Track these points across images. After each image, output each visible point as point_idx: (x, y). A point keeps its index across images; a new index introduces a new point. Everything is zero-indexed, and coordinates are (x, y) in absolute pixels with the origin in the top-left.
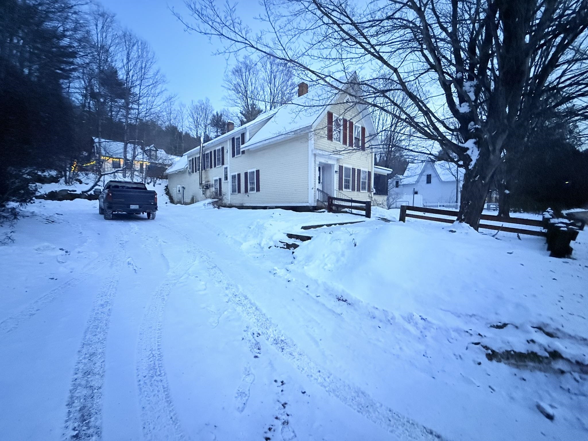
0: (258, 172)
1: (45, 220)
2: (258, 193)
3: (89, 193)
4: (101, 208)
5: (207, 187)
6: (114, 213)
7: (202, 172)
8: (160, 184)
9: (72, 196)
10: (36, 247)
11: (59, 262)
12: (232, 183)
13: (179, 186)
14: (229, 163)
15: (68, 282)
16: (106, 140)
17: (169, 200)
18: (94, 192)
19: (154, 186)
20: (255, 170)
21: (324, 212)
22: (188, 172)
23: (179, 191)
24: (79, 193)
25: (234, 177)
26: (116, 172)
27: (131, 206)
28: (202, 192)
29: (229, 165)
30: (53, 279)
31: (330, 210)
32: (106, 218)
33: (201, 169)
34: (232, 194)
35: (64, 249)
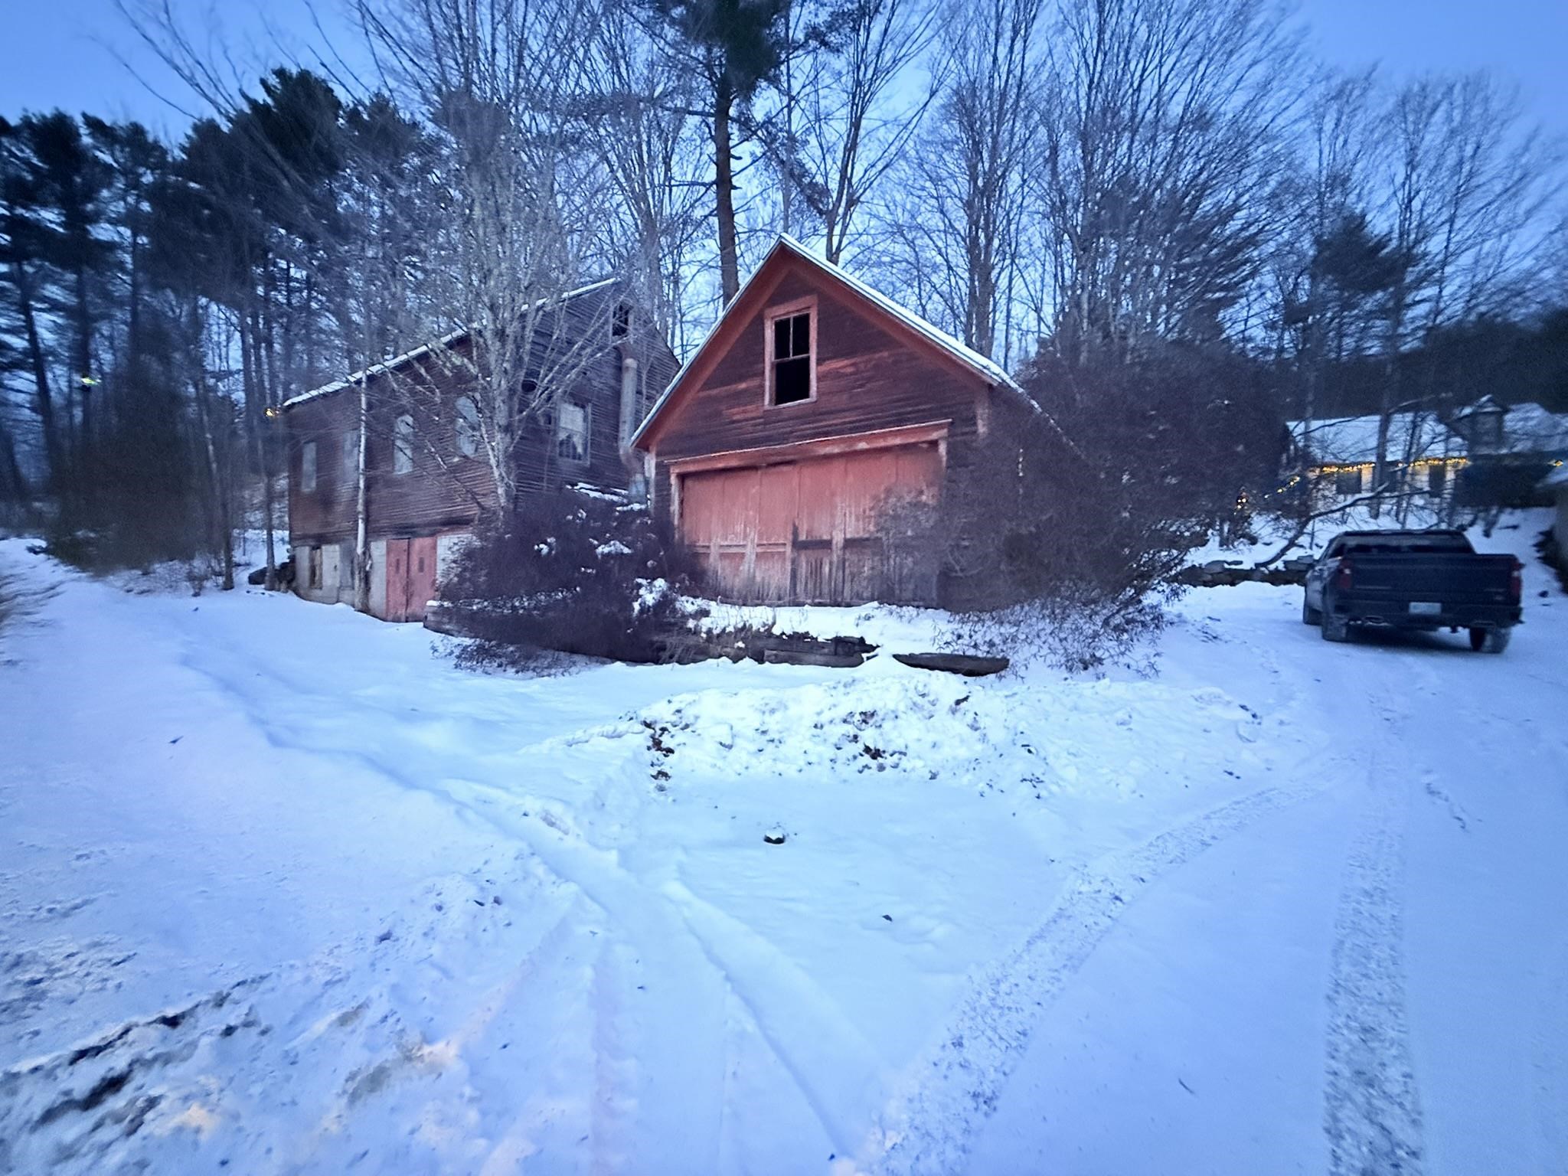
1: (1201, 634)
3: (1272, 567)
4: (1308, 608)
6: (1352, 623)
8: (1515, 527)
9: (1233, 576)
10: (1197, 692)
11: (1241, 737)
15: (1263, 792)
16: (1328, 422)
17: (1556, 585)
18: (1285, 562)
19: (1491, 535)
24: (1248, 568)
26: (1353, 504)
27: (1413, 604)
30: (1231, 774)
32: (1328, 637)
35: (1249, 707)
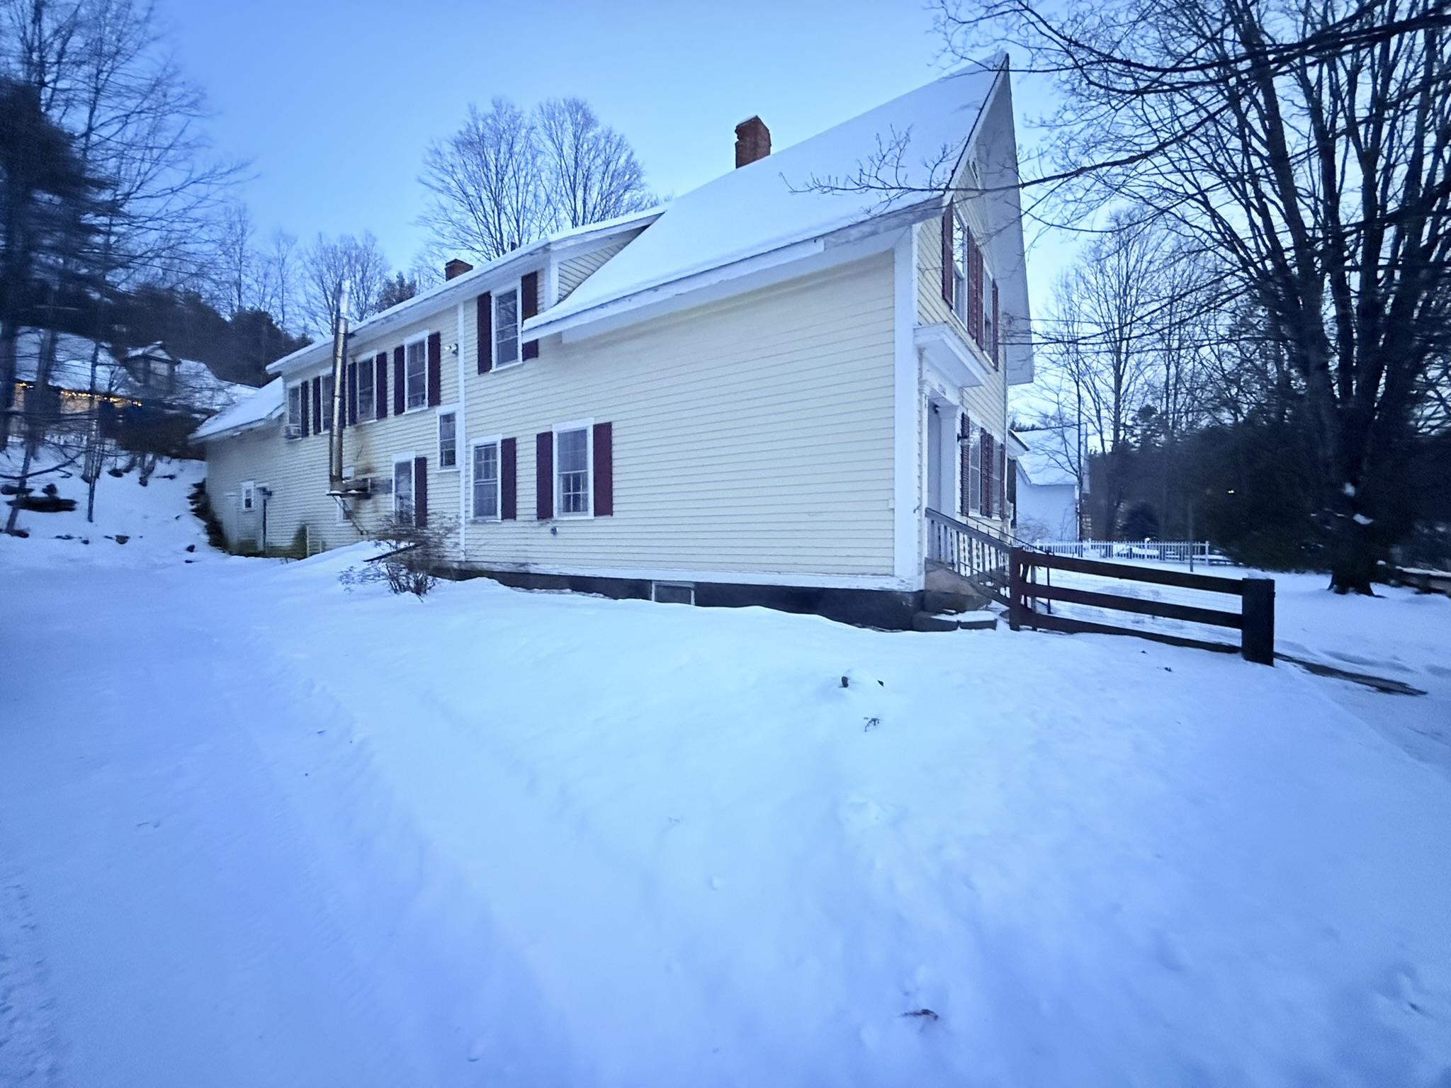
0: (603, 433)
2: (603, 520)
5: (365, 489)
7: (341, 435)
8: (171, 477)
12: (478, 475)
13: (249, 485)
14: (462, 398)
17: (206, 538)
19: (143, 482)
20: (588, 424)
21: (992, 625)
22: (284, 434)
23: (248, 503)
25: (484, 452)
28: (339, 512)
29: (462, 404)
31: (1022, 617)
33: (336, 422)
34: (474, 522)
